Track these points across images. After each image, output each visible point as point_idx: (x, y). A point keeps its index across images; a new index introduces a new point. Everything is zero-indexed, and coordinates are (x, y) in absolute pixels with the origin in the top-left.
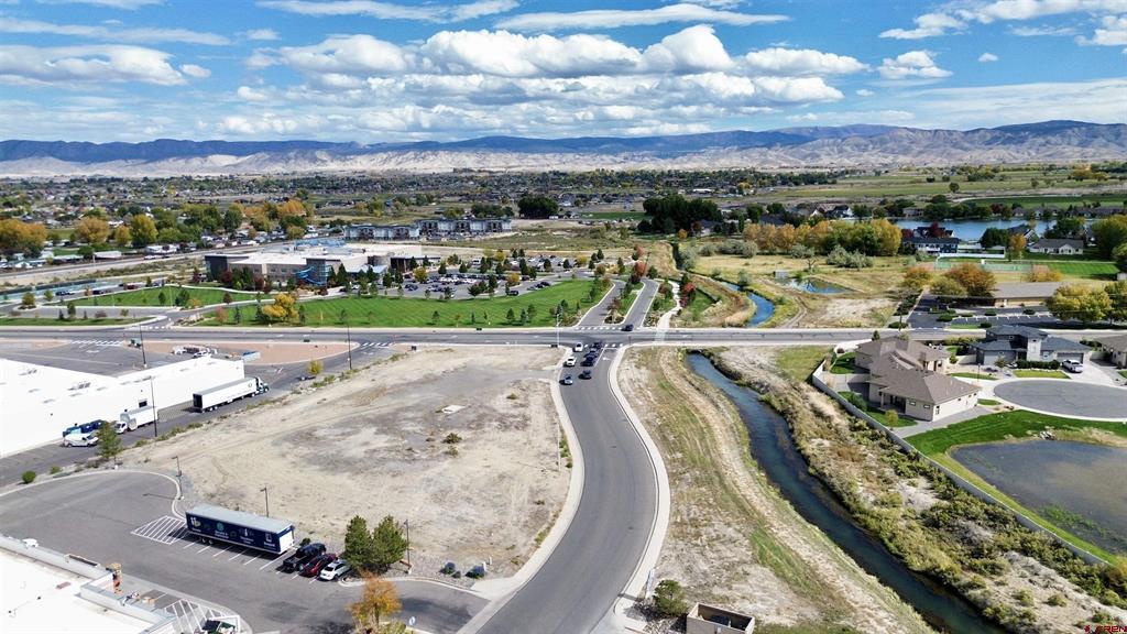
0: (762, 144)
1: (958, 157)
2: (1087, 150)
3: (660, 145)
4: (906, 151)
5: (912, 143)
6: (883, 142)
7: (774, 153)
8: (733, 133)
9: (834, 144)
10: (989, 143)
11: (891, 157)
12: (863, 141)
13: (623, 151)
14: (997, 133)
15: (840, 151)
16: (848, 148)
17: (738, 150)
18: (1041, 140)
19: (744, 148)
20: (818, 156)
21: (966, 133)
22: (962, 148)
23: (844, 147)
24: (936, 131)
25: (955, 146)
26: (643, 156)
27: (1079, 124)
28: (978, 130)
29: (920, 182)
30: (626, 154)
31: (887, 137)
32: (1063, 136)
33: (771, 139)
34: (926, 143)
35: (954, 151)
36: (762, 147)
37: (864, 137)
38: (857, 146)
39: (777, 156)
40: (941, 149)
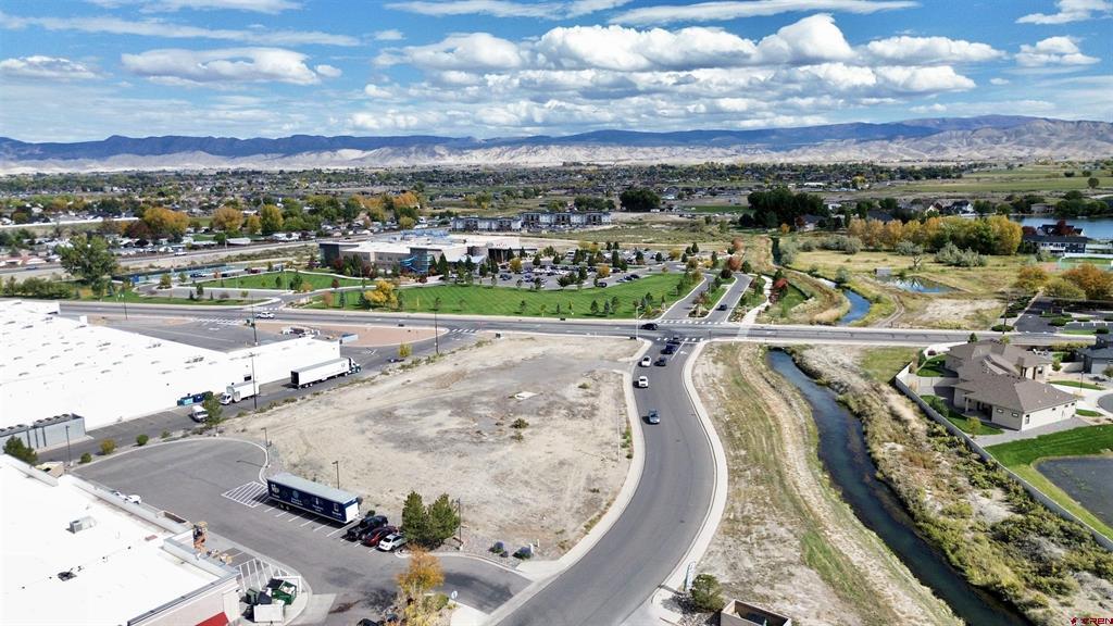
0: (883, 136)
1: (1104, 150)
3: (773, 137)
4: (1044, 144)
5: (1052, 135)
6: (1018, 134)
7: (896, 146)
8: (852, 125)
9: (963, 136)
11: (1027, 150)
12: (996, 133)
13: (735, 144)
15: (970, 144)
16: (979, 141)
17: (856, 144)
19: (861, 141)
20: (944, 149)
22: (1108, 141)
23: (975, 140)
24: (1079, 122)
25: (1101, 138)
26: (757, 148)
29: (1057, 176)
30: (738, 147)
31: (1023, 129)
33: (892, 132)
34: (1067, 135)
35: (1099, 144)
36: (883, 139)
37: (997, 128)
38: (989, 138)
39: (899, 149)
40: (1085, 142)
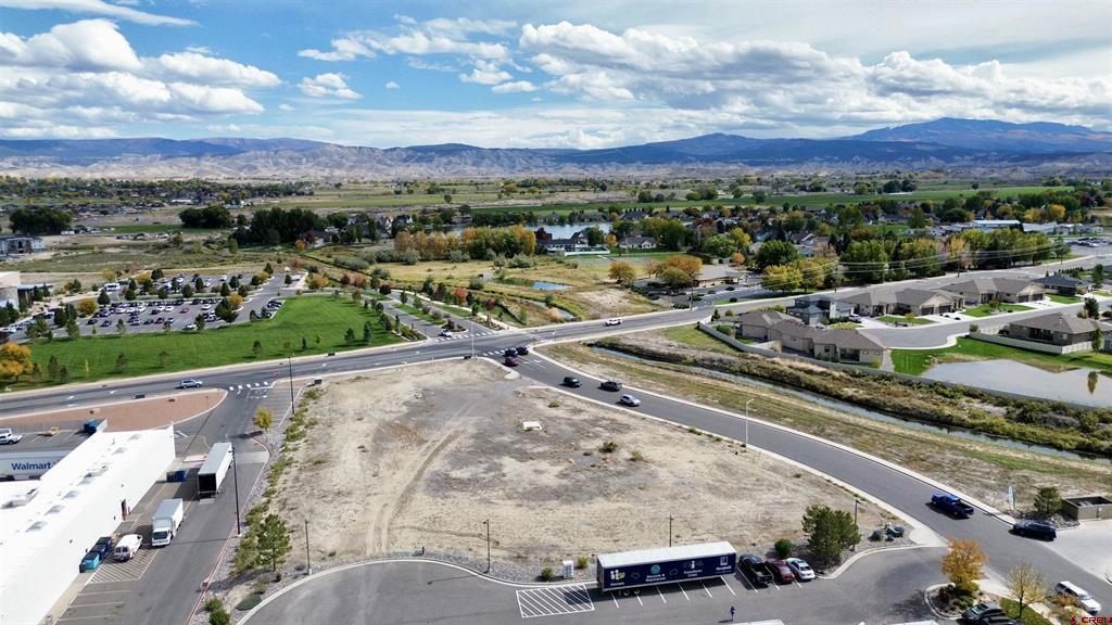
0: (187, 153)
1: (386, 172)
2: (481, 169)
3: (59, 149)
4: (339, 166)
5: (342, 158)
6: (315, 156)
7: (208, 163)
8: (152, 140)
9: (267, 156)
10: (405, 161)
11: (327, 170)
12: (297, 155)
13: (10, 155)
14: (410, 153)
15: (276, 164)
16: (284, 161)
17: (161, 159)
18: (444, 160)
19: (170, 157)
20: (255, 168)
21: (386, 151)
22: (385, 164)
23: (280, 160)
24: (360, 148)
25: (379, 162)
26: (41, 162)
27: (470, 148)
28: (395, 149)
30: (15, 159)
31: (318, 151)
32: (461, 157)
33: (198, 149)
34: (354, 158)
35: (380, 166)
36: (190, 156)
37: (297, 151)
38: (291, 159)
39: (213, 167)
40: (369, 165)
